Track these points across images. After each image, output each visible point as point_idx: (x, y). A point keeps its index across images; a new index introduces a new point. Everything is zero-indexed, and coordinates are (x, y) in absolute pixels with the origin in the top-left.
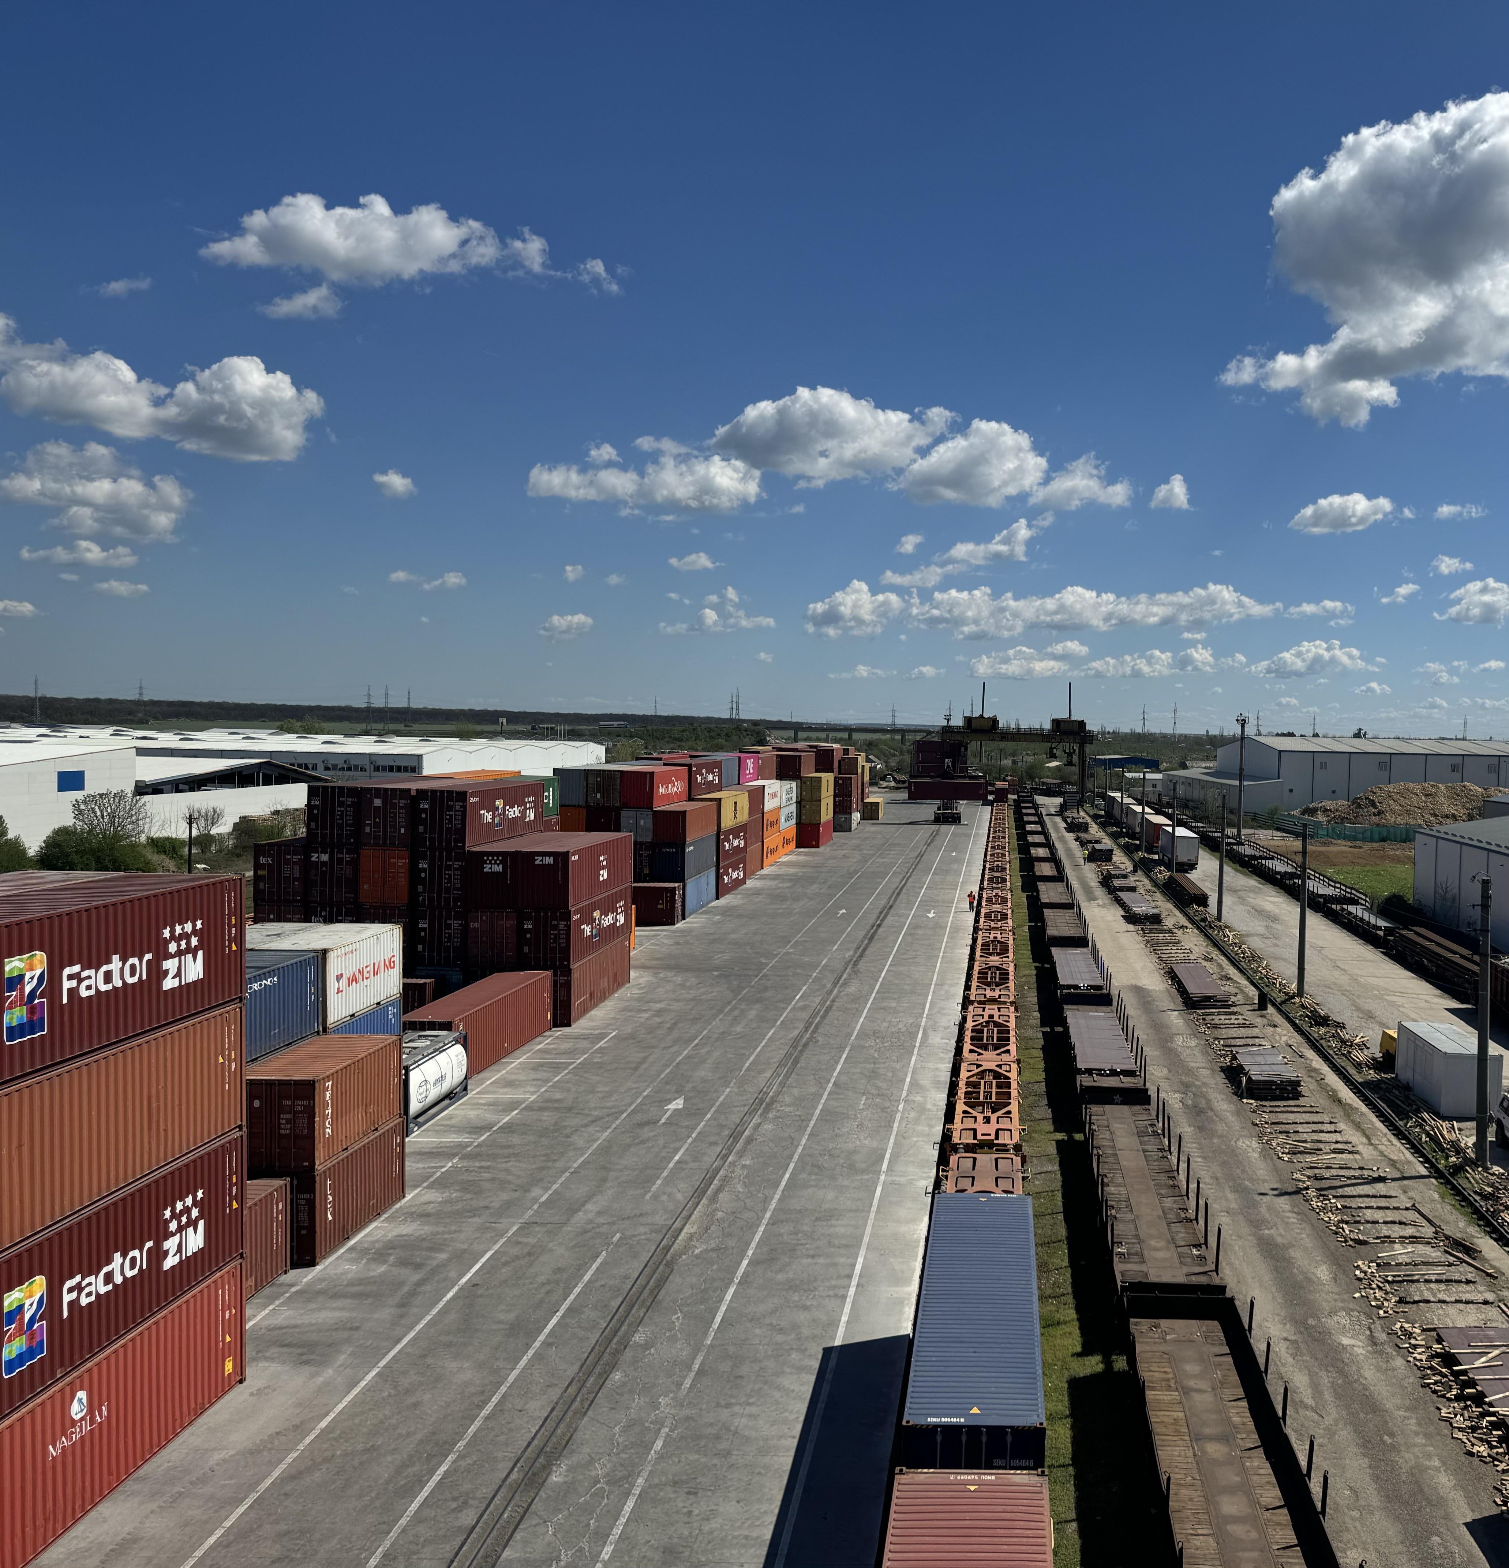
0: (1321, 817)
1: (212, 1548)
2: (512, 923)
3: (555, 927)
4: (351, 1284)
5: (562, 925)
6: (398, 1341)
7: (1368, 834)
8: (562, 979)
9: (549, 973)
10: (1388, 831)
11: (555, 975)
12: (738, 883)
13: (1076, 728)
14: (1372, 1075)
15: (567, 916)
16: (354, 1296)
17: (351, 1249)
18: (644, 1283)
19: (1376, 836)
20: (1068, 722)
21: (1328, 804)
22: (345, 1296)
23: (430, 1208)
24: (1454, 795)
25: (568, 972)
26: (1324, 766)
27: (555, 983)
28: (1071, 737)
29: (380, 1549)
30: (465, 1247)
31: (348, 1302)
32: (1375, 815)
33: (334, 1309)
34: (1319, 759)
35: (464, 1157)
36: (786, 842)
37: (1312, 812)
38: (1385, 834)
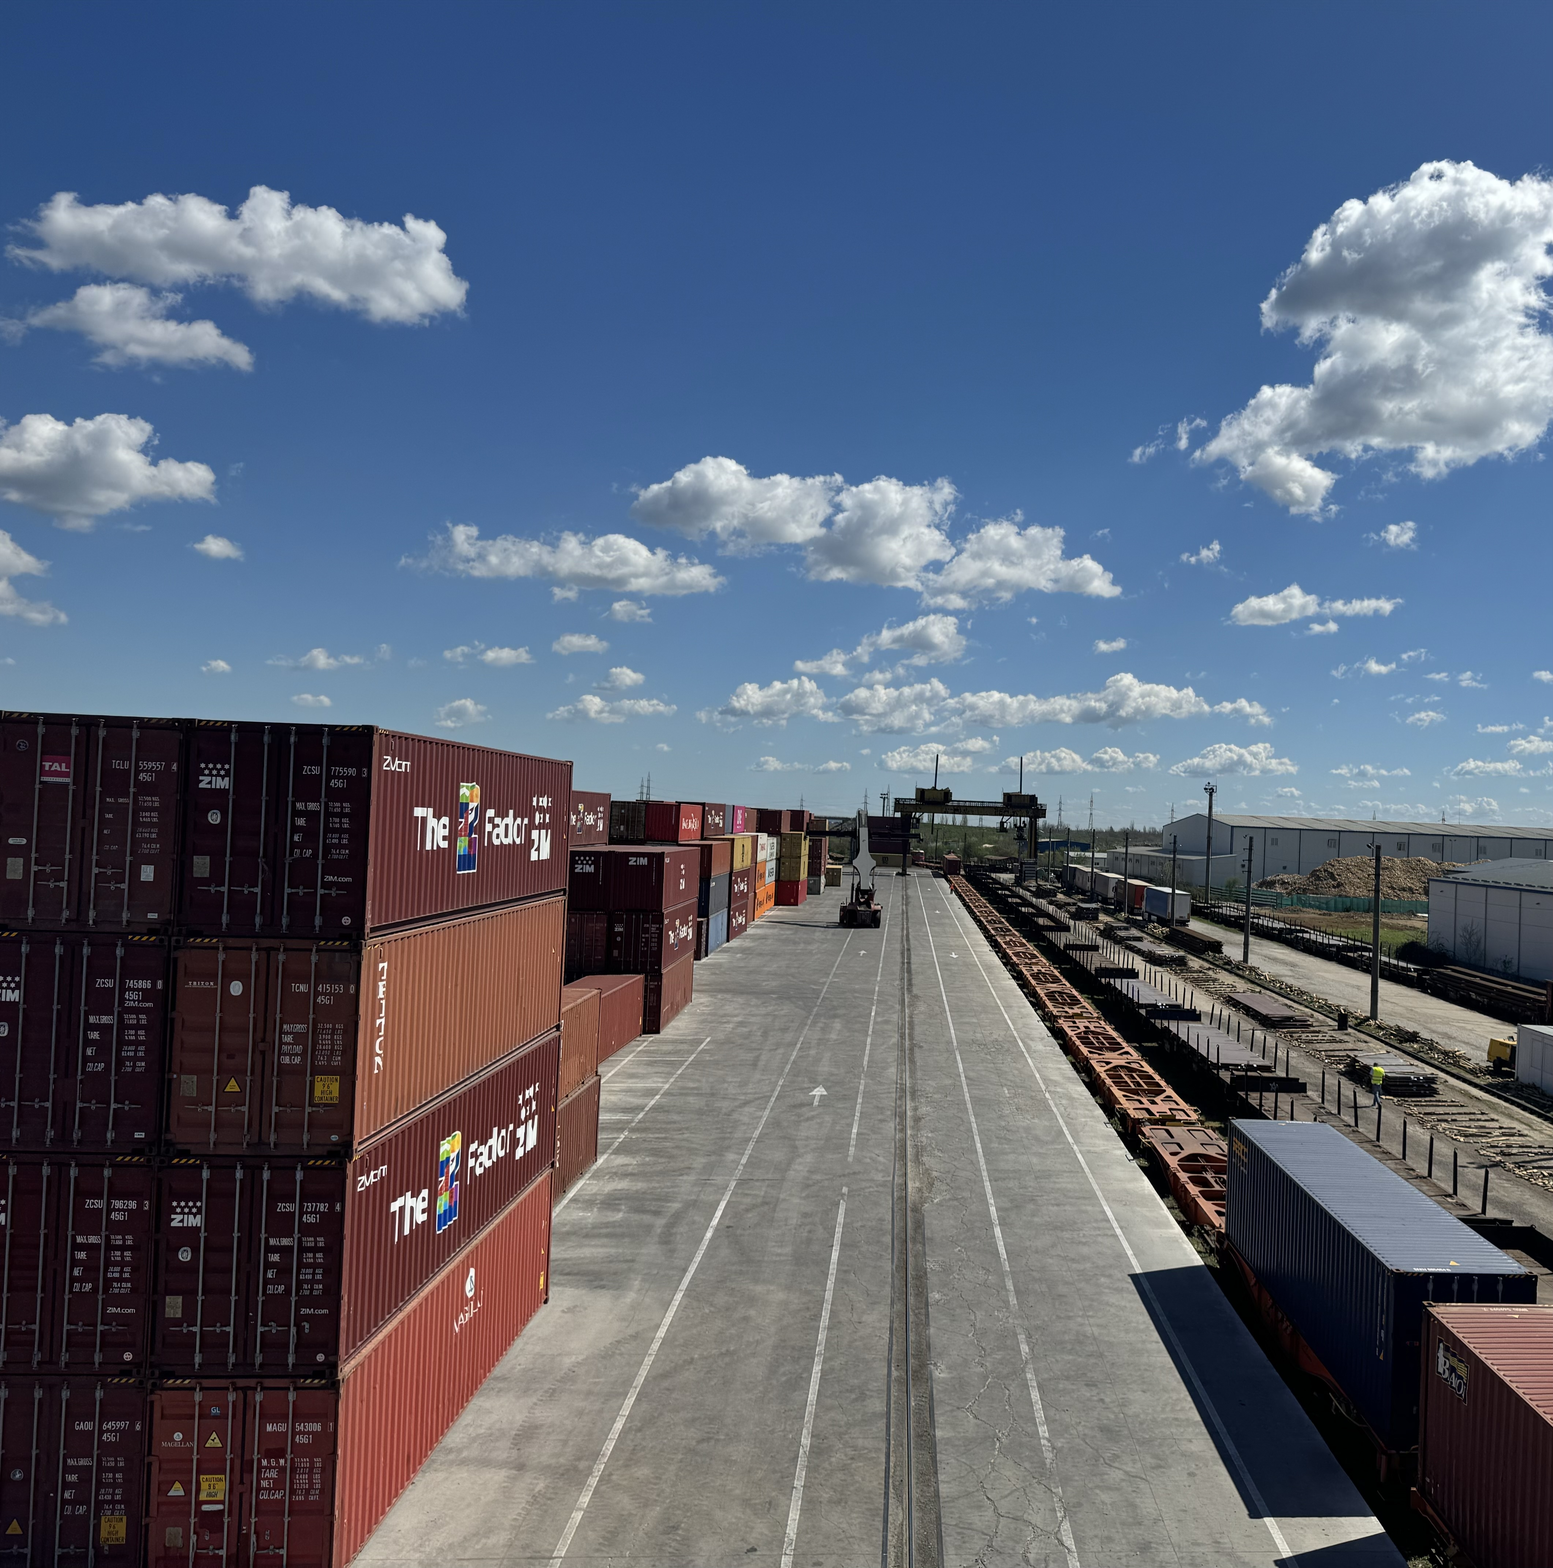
0: (1278, 889)
1: (624, 1432)
2: (601, 926)
3: (646, 931)
4: (594, 1227)
5: (654, 928)
6: (685, 1270)
7: (1332, 903)
8: (652, 985)
9: (642, 976)
10: (1352, 902)
11: (646, 980)
12: (743, 928)
13: (1027, 801)
14: (1489, 1079)
15: (659, 919)
16: (607, 1236)
17: (574, 1200)
18: (902, 1224)
19: (1340, 906)
20: (1019, 796)
21: (1286, 877)
22: (599, 1236)
23: (630, 1169)
24: (1410, 869)
25: (658, 976)
26: (1275, 842)
27: (646, 987)
28: (1024, 811)
29: (805, 1431)
30: (693, 1197)
31: (605, 1241)
32: (1334, 887)
33: (596, 1246)
34: (1270, 835)
35: (632, 1130)
36: (769, 898)
37: (1271, 884)
38: (1348, 904)
